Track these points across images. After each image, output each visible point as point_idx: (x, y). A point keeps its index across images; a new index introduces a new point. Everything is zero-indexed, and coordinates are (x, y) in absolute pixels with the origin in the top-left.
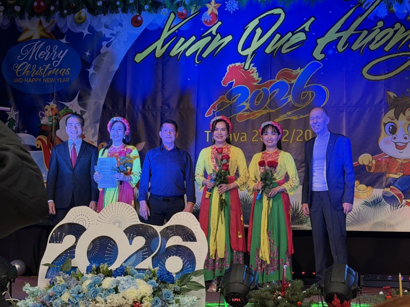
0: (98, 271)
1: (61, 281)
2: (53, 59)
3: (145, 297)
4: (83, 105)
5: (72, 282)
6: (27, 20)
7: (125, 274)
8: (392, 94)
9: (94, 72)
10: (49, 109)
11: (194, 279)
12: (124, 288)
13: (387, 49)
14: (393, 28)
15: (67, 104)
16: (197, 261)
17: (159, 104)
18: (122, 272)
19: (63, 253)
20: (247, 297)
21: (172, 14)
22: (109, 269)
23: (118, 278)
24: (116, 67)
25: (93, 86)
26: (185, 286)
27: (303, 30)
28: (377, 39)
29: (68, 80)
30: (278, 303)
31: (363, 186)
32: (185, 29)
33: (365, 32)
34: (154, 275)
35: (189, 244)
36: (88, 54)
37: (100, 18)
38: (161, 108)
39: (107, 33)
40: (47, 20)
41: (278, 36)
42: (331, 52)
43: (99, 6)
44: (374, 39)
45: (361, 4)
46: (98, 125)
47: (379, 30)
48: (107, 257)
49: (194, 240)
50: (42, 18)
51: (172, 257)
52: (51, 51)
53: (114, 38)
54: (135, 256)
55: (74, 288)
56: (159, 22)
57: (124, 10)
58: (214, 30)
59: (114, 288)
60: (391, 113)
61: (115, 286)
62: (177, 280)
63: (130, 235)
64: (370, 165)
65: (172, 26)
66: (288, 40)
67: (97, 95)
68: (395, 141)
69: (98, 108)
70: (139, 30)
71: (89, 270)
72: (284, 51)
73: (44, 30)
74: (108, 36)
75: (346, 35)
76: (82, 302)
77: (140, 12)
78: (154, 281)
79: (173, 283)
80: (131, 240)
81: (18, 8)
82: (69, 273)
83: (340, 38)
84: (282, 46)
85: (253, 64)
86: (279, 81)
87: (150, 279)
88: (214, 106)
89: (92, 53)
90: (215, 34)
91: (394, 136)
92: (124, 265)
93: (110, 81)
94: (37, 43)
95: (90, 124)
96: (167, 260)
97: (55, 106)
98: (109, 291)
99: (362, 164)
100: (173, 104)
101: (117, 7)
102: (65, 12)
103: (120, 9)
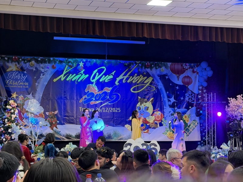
2: (21, 79)
4: (34, 97)
6: (10, 63)
9: (38, 84)
10: (20, 98)
13: (138, 83)
14: (140, 76)
15: (27, 96)
21: (67, 65)
24: (46, 83)
25: (37, 90)
27: (112, 75)
28: (135, 79)
29: (28, 87)
33: (131, 77)
36: (35, 77)
37: (40, 65)
40: (19, 64)
41: (104, 76)
43: (39, 60)
45: (130, 68)
49: (157, 146)
50: (17, 63)
52: (21, 76)
53: (45, 72)
56: (62, 68)
57: (49, 63)
58: (82, 72)
63: (143, 145)
65: (67, 70)
66: (107, 78)
67: (39, 93)
69: (40, 98)
70: (55, 70)
72: (106, 81)
73: (17, 68)
74: (43, 71)
75: (126, 77)
77: (55, 64)
81: (6, 59)
83: (124, 78)
85: (96, 85)
89: (37, 77)
90: (82, 74)
93: (44, 88)
94: (14, 72)
97: (23, 96)
102: (26, 61)
103: (47, 62)
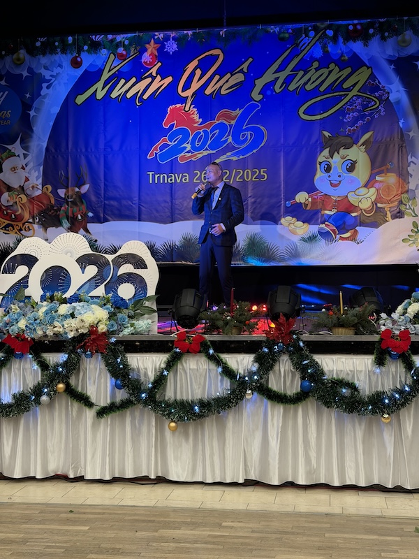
0: (52, 299)
1: (17, 310)
3: (100, 321)
4: (26, 148)
5: (27, 309)
7: (80, 301)
8: (327, 134)
9: (35, 114)
11: (147, 304)
12: (80, 314)
13: (322, 89)
14: (328, 68)
15: (9, 147)
16: (148, 287)
17: (102, 146)
18: (76, 298)
19: (16, 283)
20: (197, 319)
21: (112, 54)
22: (64, 297)
23: (74, 304)
24: (56, 110)
25: (34, 129)
26: (139, 311)
27: (241, 71)
28: (313, 79)
29: (9, 122)
30: (227, 323)
31: (300, 223)
32: (125, 70)
33: (301, 73)
34: (108, 301)
35: (140, 272)
36: (28, 96)
37: (39, 59)
38: (105, 149)
39: (47, 74)
41: (217, 77)
42: (269, 93)
43: (38, 47)
44: (309, 80)
45: (298, 45)
46: (41, 168)
47: (314, 71)
48: (60, 286)
49: (145, 267)
51: (124, 284)
53: (54, 79)
54: (88, 284)
55: (30, 315)
56: (99, 63)
57: (64, 51)
58: (154, 71)
59: (71, 314)
60: (326, 152)
61: (71, 312)
62: (130, 306)
63: (82, 264)
64: (306, 203)
65: (112, 67)
66: (227, 81)
67: (39, 138)
68: (330, 179)
69: (41, 150)
70: (79, 72)
71: (43, 298)
72: (223, 92)
74: (47, 77)
75: (283, 75)
76: (39, 328)
77: (79, 52)
78: (109, 306)
79: (127, 308)
80: (83, 269)
82: (23, 301)
83: (277, 79)
84: (221, 87)
85: (193, 106)
86: (219, 122)
87: (105, 305)
88: (157, 147)
89: (32, 95)
90: (155, 75)
91: (329, 174)
92: (78, 293)
93: (52, 124)
95: (33, 167)
96: (119, 287)
98: (65, 317)
99: (298, 202)
100: (116, 147)
101: (56, 47)
102: (3, 53)
103: (59, 50)
